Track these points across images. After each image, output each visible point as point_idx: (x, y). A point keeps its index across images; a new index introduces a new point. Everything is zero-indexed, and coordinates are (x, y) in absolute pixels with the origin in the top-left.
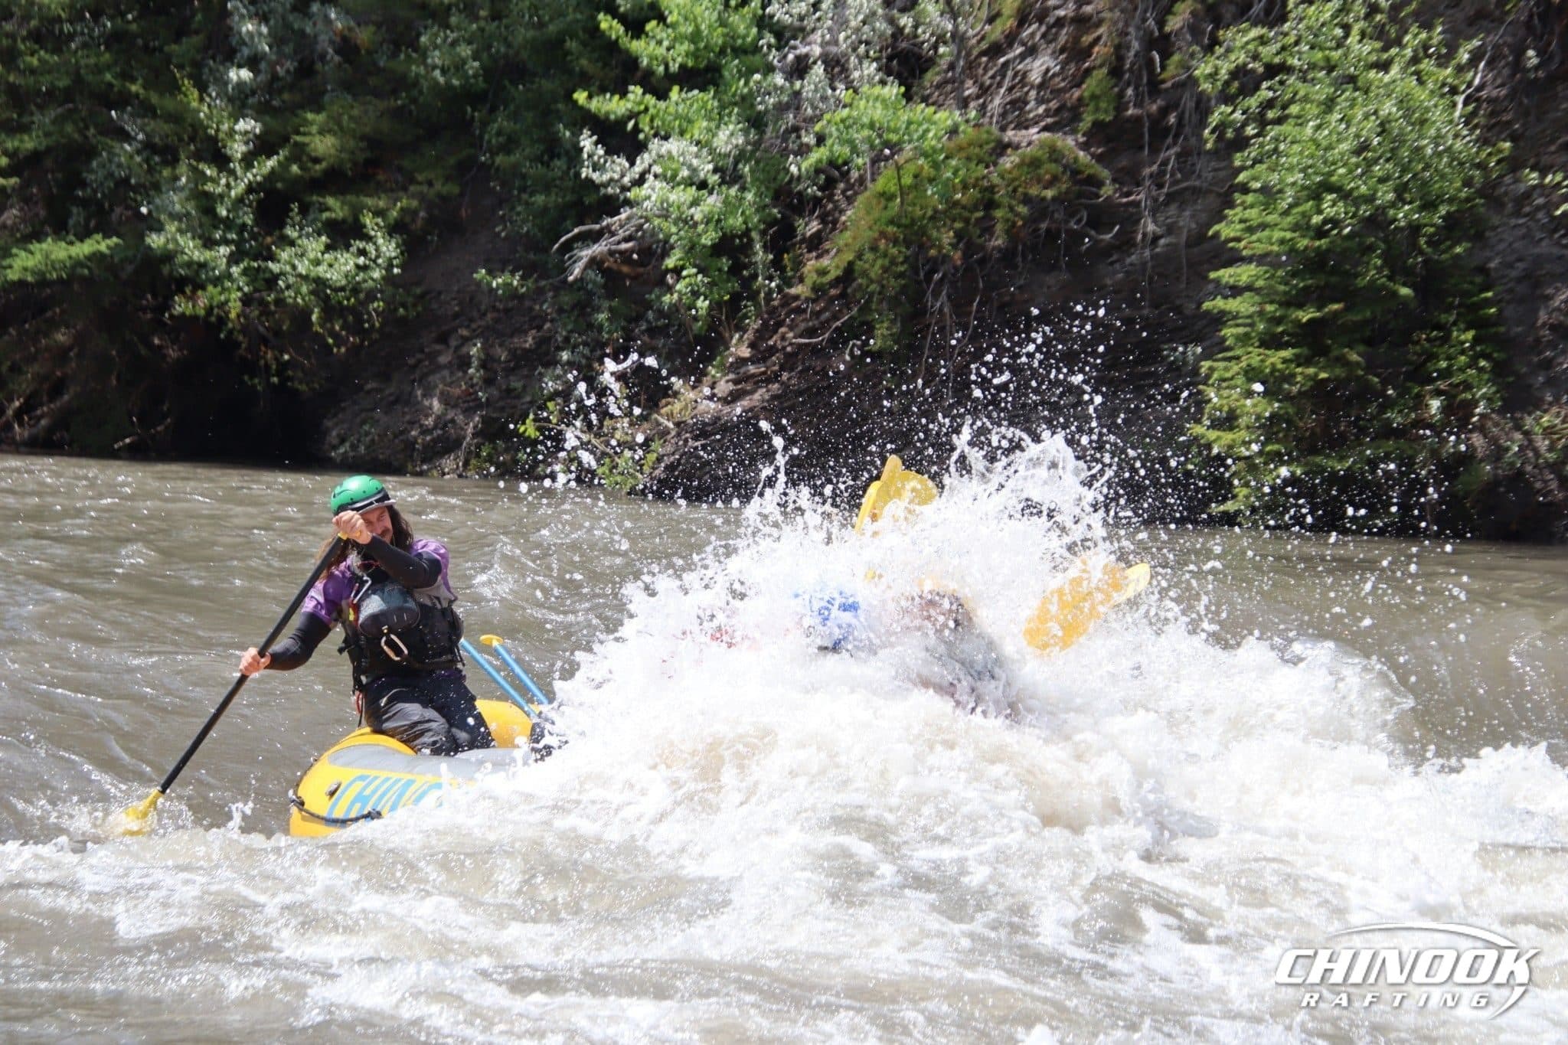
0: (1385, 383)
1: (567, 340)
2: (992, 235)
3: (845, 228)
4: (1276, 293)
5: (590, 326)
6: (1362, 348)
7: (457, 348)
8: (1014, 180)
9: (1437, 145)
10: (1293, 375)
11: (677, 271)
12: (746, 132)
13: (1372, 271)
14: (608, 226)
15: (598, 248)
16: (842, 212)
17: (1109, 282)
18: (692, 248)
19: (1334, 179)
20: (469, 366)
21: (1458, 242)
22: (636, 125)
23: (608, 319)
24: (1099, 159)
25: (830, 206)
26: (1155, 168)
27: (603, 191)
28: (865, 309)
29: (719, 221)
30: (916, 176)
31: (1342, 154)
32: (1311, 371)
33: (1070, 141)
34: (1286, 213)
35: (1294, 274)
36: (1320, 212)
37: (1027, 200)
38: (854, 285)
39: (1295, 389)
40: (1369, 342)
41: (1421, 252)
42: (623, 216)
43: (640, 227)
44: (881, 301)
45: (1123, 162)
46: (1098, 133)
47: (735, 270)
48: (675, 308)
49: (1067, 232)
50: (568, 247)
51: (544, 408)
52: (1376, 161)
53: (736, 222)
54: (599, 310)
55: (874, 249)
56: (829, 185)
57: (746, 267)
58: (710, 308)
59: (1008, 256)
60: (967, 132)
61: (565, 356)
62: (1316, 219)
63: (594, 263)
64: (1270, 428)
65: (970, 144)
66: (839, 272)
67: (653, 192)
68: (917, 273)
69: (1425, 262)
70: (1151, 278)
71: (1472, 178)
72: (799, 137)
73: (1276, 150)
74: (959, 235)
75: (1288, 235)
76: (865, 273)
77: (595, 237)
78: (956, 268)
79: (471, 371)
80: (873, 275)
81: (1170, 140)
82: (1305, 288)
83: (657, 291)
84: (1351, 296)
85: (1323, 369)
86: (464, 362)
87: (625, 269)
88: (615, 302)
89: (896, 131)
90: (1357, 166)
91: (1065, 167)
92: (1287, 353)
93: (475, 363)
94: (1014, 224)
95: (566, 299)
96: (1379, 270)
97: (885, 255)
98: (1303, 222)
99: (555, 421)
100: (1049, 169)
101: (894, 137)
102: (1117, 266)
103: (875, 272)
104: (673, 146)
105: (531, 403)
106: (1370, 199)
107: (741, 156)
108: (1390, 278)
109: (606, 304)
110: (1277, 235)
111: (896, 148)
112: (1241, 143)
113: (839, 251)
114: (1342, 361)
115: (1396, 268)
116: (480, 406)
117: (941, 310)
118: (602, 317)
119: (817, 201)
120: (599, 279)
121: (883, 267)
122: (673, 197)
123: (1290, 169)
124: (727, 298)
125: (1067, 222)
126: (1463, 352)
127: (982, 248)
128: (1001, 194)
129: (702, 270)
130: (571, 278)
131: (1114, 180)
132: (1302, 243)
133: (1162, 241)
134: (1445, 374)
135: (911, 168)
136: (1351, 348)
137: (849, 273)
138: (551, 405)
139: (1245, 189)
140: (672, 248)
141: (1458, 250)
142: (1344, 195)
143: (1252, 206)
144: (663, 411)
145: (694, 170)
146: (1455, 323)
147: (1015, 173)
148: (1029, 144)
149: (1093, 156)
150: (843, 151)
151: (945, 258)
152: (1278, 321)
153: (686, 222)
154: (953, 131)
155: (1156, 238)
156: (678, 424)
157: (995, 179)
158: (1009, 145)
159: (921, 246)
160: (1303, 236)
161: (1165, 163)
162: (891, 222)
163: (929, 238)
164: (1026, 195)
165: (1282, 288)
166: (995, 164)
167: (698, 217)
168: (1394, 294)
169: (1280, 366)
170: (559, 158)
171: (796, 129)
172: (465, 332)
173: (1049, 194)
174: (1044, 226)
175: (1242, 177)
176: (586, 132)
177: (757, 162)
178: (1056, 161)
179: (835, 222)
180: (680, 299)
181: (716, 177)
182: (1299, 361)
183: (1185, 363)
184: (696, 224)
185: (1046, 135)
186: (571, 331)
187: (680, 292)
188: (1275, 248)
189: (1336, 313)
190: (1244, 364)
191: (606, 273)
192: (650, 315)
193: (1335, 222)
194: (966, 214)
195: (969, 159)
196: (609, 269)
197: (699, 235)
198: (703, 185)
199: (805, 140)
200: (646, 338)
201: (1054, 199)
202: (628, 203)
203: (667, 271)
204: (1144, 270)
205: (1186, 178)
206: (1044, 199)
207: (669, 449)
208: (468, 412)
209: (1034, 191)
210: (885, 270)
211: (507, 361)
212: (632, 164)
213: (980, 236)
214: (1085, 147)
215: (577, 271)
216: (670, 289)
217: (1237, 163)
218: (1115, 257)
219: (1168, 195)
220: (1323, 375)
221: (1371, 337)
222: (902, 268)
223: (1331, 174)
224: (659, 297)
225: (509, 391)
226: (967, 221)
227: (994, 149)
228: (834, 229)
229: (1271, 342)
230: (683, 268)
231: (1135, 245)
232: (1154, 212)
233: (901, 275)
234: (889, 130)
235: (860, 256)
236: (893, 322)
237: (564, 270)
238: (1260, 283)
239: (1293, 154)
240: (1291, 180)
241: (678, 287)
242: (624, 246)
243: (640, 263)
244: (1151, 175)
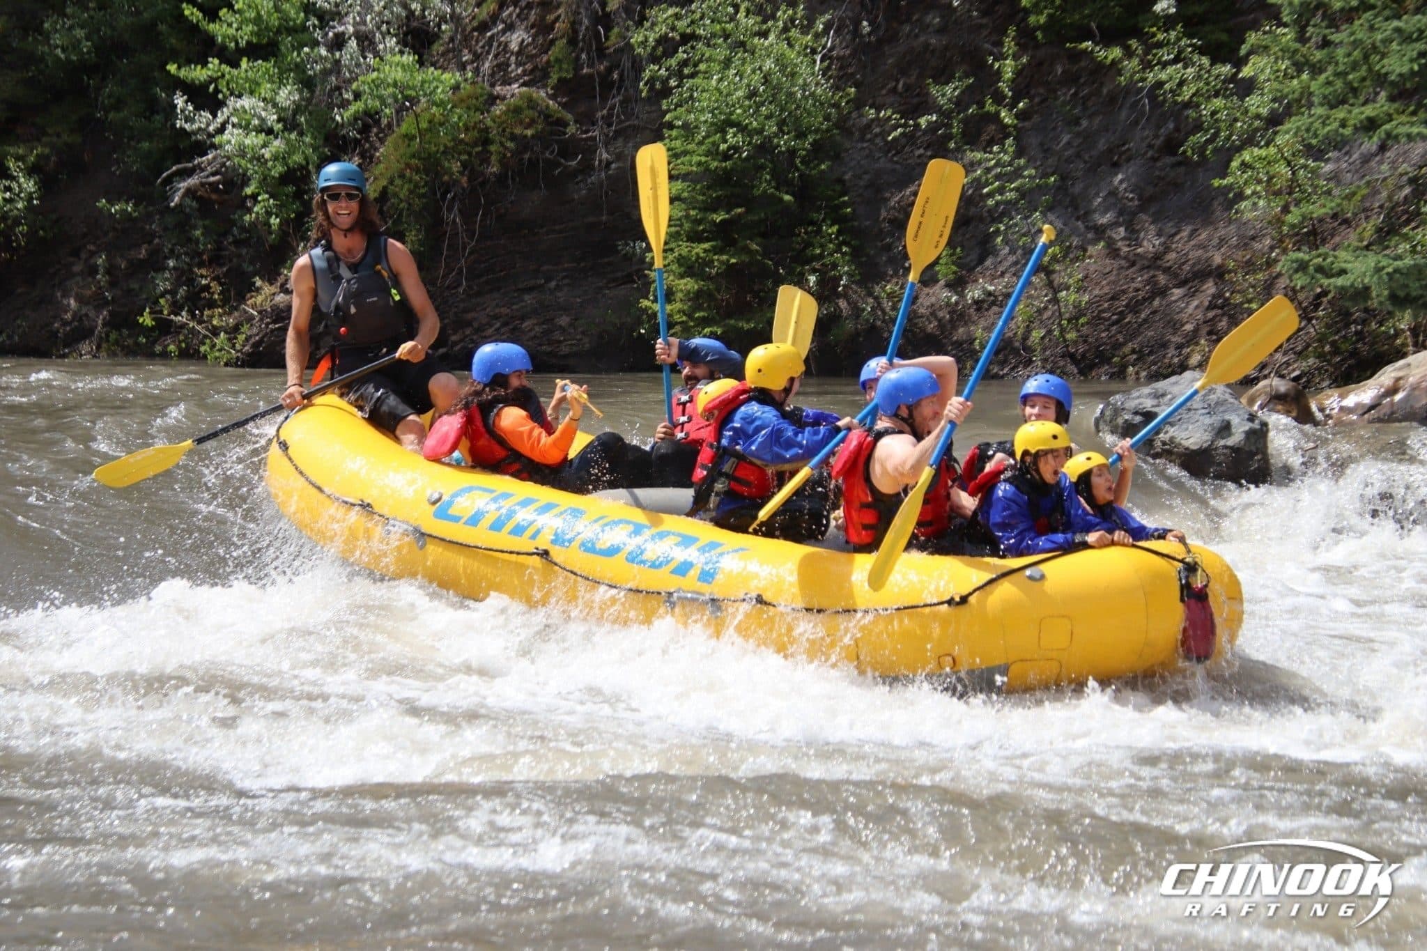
0: (777, 264)
1: (172, 251)
2: (489, 164)
3: (379, 162)
4: (697, 201)
5: (189, 240)
6: (759, 240)
7: (86, 260)
8: (503, 123)
9: (804, 91)
10: (712, 261)
11: (254, 197)
12: (300, 92)
13: (764, 184)
14: (199, 164)
15: (192, 181)
16: (376, 149)
17: (576, 197)
18: (264, 180)
19: (734, 117)
20: (96, 272)
21: (823, 162)
22: (216, 87)
23: (203, 234)
24: (564, 106)
25: (367, 145)
26: (605, 112)
27: (194, 138)
28: (397, 222)
29: (284, 158)
30: (430, 122)
31: (739, 99)
32: (725, 257)
33: (542, 94)
34: (701, 143)
35: (709, 188)
36: (725, 141)
37: (513, 138)
38: (389, 204)
39: (714, 272)
40: (764, 235)
41: (797, 169)
42: (210, 156)
43: (223, 165)
44: (409, 215)
45: (582, 108)
46: (563, 87)
47: (298, 195)
48: (253, 224)
49: (546, 161)
50: (168, 181)
51: (156, 302)
52: (763, 104)
53: (297, 158)
54: (195, 228)
55: (402, 176)
56: (365, 130)
57: (306, 192)
58: (281, 224)
59: (501, 179)
60: (466, 88)
61: (171, 263)
62: (723, 147)
63: (189, 192)
64: (697, 299)
65: (469, 97)
66: (376, 195)
67: (232, 138)
68: (435, 194)
69: (800, 176)
70: (607, 193)
71: (830, 114)
72: (341, 94)
73: (691, 97)
74: (465, 165)
75: (703, 159)
76: (396, 195)
77: (189, 173)
78: (463, 189)
79: (99, 277)
80: (402, 196)
81: (615, 91)
82: (718, 197)
83: (239, 212)
84: (748, 202)
85: (733, 256)
86: (93, 270)
87: (214, 197)
88: (207, 222)
89: (413, 88)
90: (750, 107)
91: (540, 113)
92: (706, 246)
93: (101, 270)
94: (505, 155)
95: (170, 220)
96: (769, 182)
97: (410, 181)
98: (713, 149)
99: (166, 312)
100: (528, 114)
101: (413, 93)
102: (582, 185)
103: (403, 194)
104: (246, 102)
105: (147, 299)
106: (760, 131)
107: (298, 110)
108: (777, 189)
109: (200, 223)
110: (695, 159)
111: (414, 101)
112: (666, 92)
113: (375, 179)
114: (746, 250)
115: (781, 182)
116: (106, 303)
117: (454, 221)
118: (198, 233)
119: (357, 142)
120: (194, 204)
121: (409, 190)
122: (248, 142)
123: (702, 111)
124: (293, 216)
125: (543, 153)
126: (831, 241)
127: (482, 173)
128: (494, 133)
129: (272, 196)
130: (172, 204)
131: (576, 122)
132: (715, 164)
133: (613, 166)
134: (821, 256)
135: (426, 116)
136: (751, 240)
137: (384, 193)
138: (162, 301)
139: (671, 126)
140: (249, 179)
141: (823, 167)
142: (742, 128)
143: (676, 139)
144: (249, 302)
145: (263, 120)
146: (824, 220)
147: (504, 118)
148: (513, 96)
149: (559, 104)
150: (373, 104)
151: (456, 182)
152: (699, 222)
153: (258, 160)
154: (456, 88)
155: (609, 164)
156: (260, 312)
157: (489, 122)
158: (498, 97)
159: (437, 173)
160: (713, 160)
161: (612, 108)
162: (413, 156)
163: (443, 167)
164: (512, 134)
165: (701, 198)
166: (488, 112)
167: (267, 156)
168: (781, 200)
169: (702, 255)
170: (158, 113)
171: (338, 88)
172: (92, 248)
173: (529, 132)
174: (526, 156)
175: (668, 117)
176: (179, 93)
177: (310, 114)
178: (533, 108)
179: (372, 157)
180: (257, 218)
181: (280, 126)
182: (715, 250)
183: (634, 254)
184: (266, 161)
185: (525, 89)
186: (175, 245)
187: (257, 213)
188: (694, 169)
189: (740, 214)
190: (676, 254)
191: (199, 199)
192: (235, 230)
193: (736, 148)
194: (469, 149)
195: (469, 108)
196: (201, 197)
197: (270, 170)
198: (270, 131)
199: (346, 96)
200: (233, 248)
201: (533, 136)
202: (213, 146)
203: (247, 197)
204: (601, 187)
205: (627, 119)
206: (526, 136)
207: (255, 330)
208: (98, 308)
209: (518, 131)
210: (411, 192)
211: (126, 269)
212: (215, 116)
213: (481, 165)
214: (553, 97)
215: (177, 199)
216: (249, 211)
217: (664, 107)
218: (580, 178)
219: (615, 131)
220: (733, 261)
221: (766, 232)
222: (423, 191)
223: (731, 113)
224: (241, 217)
225: (129, 291)
226: (470, 154)
227: (486, 101)
228: (371, 162)
229: (695, 237)
230: (258, 194)
231: (593, 168)
232: (606, 144)
233: (423, 196)
234: (409, 87)
235: (391, 182)
236: (419, 231)
237: (168, 198)
238: (685, 194)
239: (704, 100)
240: (703, 119)
241: (256, 209)
242: (212, 179)
243: (225, 192)
244: (603, 117)
